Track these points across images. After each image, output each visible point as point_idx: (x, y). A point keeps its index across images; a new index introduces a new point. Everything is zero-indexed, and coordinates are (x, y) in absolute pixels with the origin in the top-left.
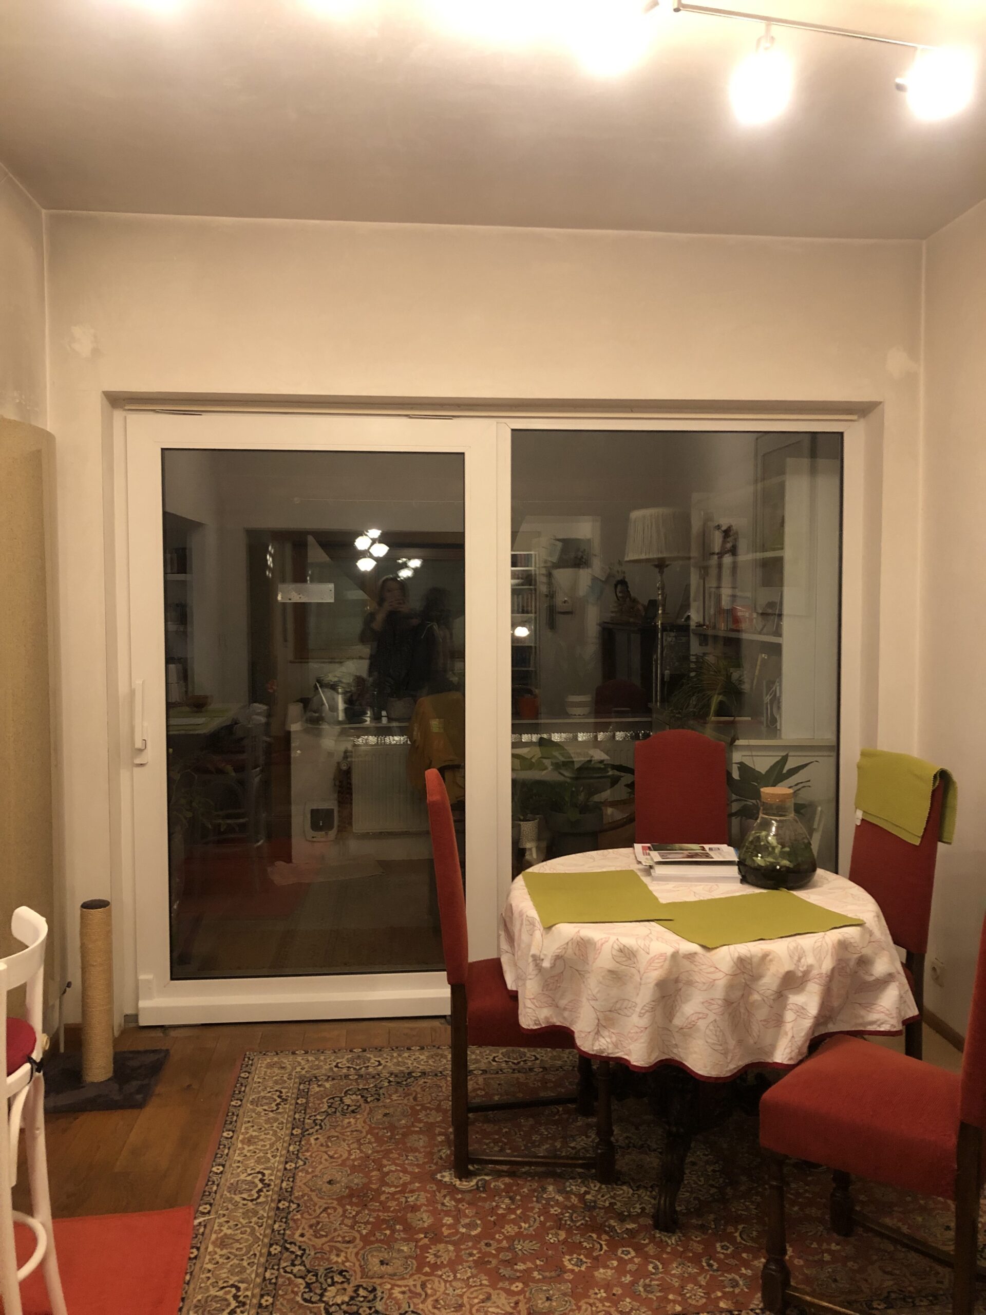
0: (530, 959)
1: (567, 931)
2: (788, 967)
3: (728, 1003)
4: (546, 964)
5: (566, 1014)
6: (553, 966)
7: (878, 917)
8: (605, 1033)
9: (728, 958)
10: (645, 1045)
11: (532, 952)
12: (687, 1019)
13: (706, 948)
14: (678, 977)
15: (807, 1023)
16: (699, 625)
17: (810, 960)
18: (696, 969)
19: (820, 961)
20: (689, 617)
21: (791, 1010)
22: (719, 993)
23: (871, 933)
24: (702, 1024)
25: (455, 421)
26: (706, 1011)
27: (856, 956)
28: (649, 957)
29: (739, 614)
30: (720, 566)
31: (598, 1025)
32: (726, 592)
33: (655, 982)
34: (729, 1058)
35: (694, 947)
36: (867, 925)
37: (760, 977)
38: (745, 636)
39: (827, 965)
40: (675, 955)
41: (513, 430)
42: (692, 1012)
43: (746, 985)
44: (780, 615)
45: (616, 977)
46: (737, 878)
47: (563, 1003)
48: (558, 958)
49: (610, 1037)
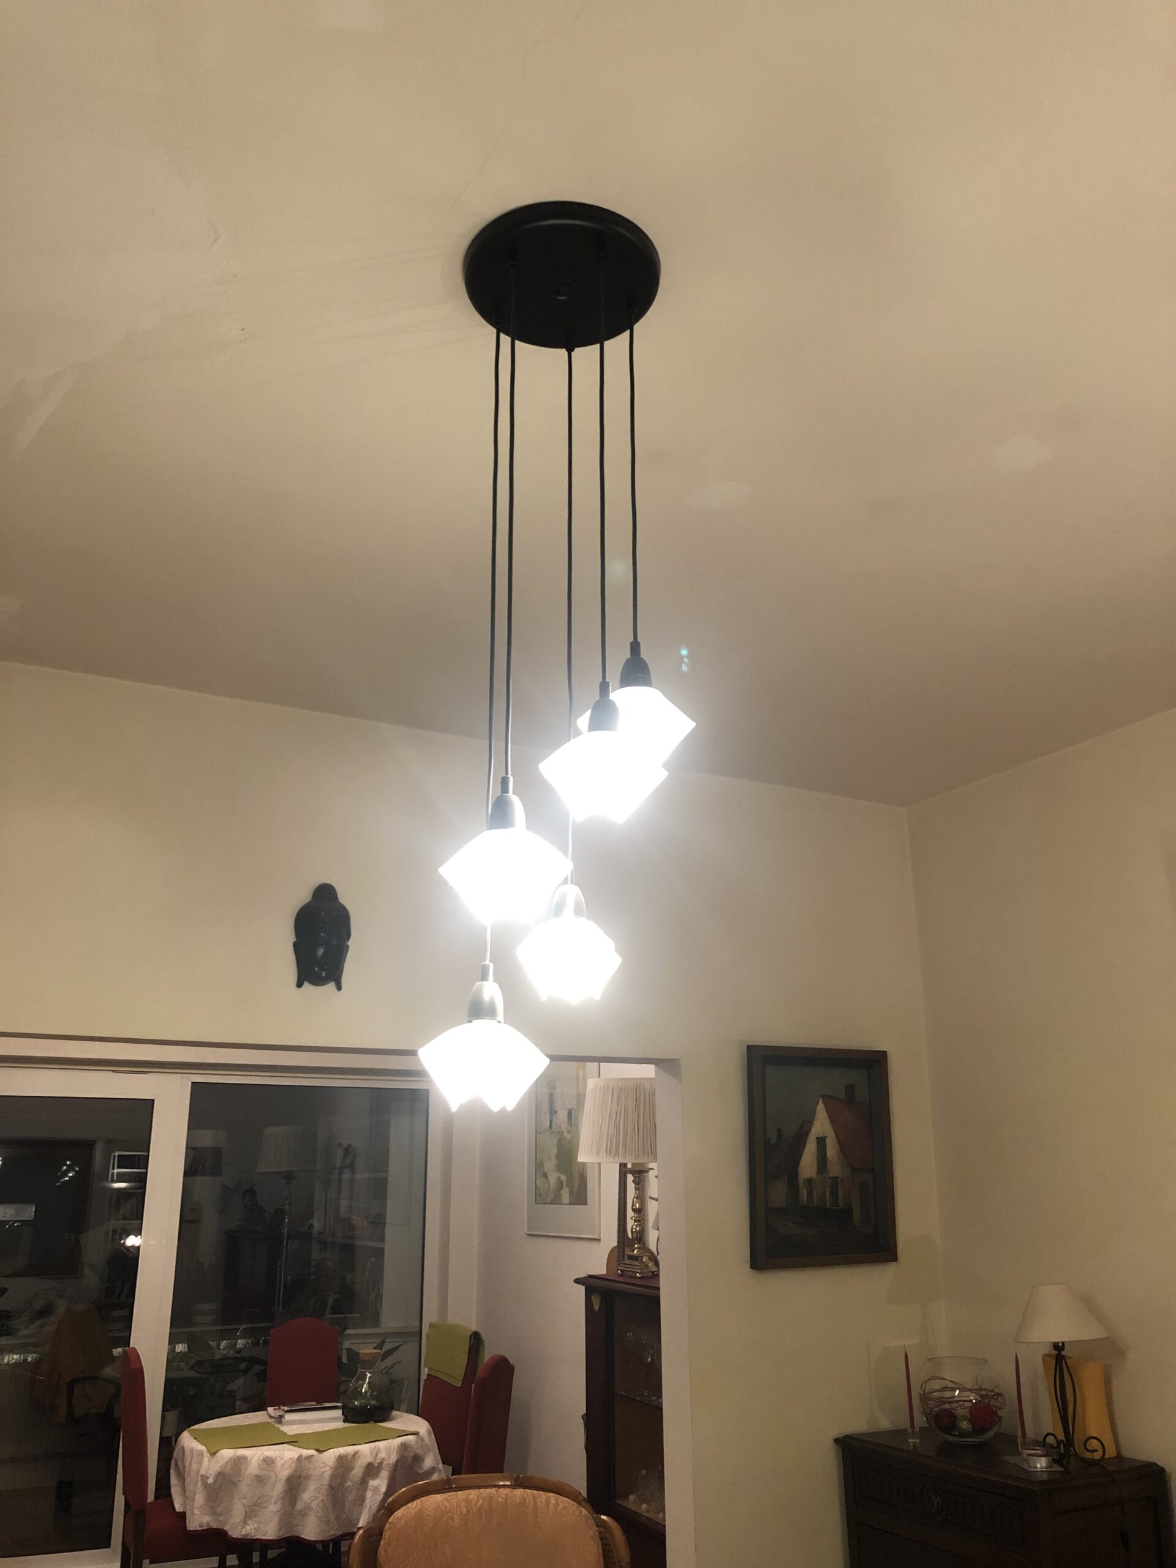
0: (200, 1478)
1: (227, 1454)
2: (369, 1459)
3: (331, 1488)
4: (210, 1481)
5: (221, 1518)
6: (215, 1481)
7: (429, 1432)
8: (250, 1522)
9: (333, 1456)
10: (277, 1524)
11: (201, 1473)
12: (305, 1503)
13: (318, 1451)
14: (300, 1475)
15: (379, 1498)
16: (320, 1233)
17: (383, 1455)
18: (312, 1467)
19: (389, 1455)
20: (311, 1225)
21: (370, 1490)
22: (326, 1481)
23: (423, 1440)
24: (314, 1505)
25: (149, 1075)
26: (317, 1495)
27: (412, 1454)
28: (282, 1462)
29: (355, 1222)
30: (340, 1181)
31: (245, 1517)
32: (344, 1203)
33: (285, 1478)
34: (330, 1527)
35: (312, 1452)
36: (420, 1434)
37: (352, 1469)
38: (359, 1243)
39: (393, 1458)
40: (300, 1458)
41: (192, 1083)
42: (308, 1497)
43: (343, 1476)
44: (384, 1224)
45: (260, 1479)
46: (340, 1418)
47: (219, 1509)
48: (220, 1474)
49: (253, 1524)
